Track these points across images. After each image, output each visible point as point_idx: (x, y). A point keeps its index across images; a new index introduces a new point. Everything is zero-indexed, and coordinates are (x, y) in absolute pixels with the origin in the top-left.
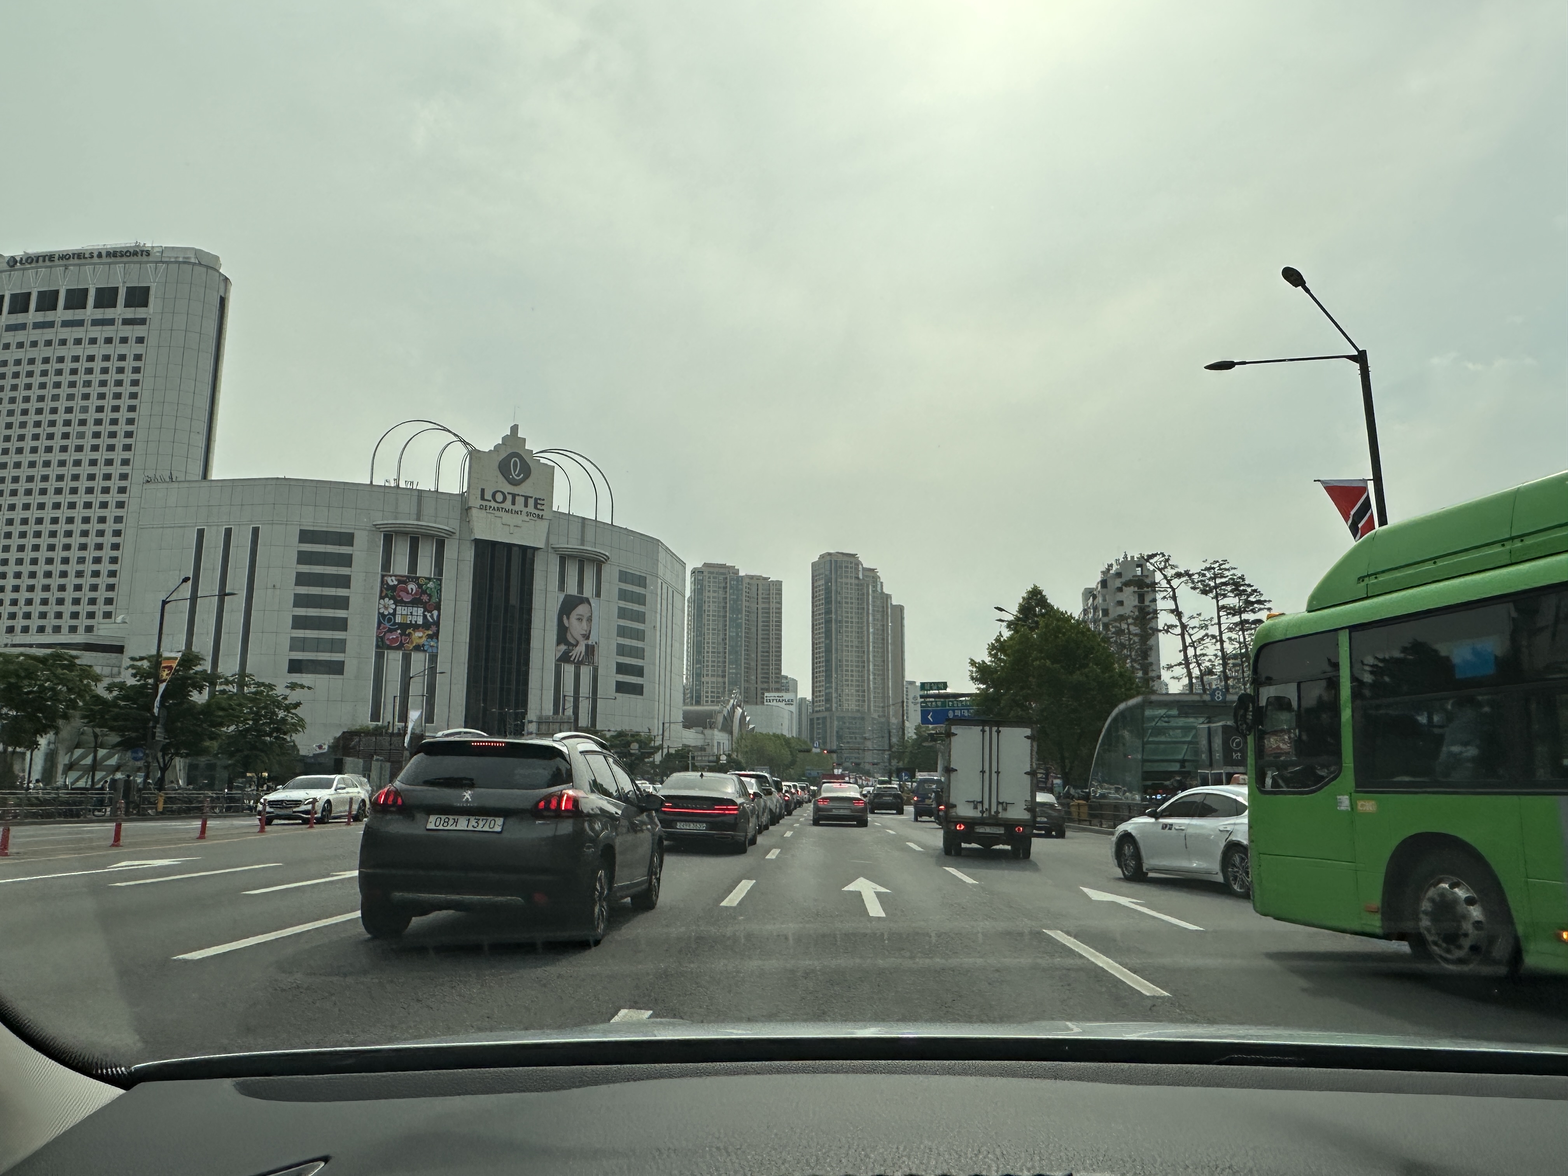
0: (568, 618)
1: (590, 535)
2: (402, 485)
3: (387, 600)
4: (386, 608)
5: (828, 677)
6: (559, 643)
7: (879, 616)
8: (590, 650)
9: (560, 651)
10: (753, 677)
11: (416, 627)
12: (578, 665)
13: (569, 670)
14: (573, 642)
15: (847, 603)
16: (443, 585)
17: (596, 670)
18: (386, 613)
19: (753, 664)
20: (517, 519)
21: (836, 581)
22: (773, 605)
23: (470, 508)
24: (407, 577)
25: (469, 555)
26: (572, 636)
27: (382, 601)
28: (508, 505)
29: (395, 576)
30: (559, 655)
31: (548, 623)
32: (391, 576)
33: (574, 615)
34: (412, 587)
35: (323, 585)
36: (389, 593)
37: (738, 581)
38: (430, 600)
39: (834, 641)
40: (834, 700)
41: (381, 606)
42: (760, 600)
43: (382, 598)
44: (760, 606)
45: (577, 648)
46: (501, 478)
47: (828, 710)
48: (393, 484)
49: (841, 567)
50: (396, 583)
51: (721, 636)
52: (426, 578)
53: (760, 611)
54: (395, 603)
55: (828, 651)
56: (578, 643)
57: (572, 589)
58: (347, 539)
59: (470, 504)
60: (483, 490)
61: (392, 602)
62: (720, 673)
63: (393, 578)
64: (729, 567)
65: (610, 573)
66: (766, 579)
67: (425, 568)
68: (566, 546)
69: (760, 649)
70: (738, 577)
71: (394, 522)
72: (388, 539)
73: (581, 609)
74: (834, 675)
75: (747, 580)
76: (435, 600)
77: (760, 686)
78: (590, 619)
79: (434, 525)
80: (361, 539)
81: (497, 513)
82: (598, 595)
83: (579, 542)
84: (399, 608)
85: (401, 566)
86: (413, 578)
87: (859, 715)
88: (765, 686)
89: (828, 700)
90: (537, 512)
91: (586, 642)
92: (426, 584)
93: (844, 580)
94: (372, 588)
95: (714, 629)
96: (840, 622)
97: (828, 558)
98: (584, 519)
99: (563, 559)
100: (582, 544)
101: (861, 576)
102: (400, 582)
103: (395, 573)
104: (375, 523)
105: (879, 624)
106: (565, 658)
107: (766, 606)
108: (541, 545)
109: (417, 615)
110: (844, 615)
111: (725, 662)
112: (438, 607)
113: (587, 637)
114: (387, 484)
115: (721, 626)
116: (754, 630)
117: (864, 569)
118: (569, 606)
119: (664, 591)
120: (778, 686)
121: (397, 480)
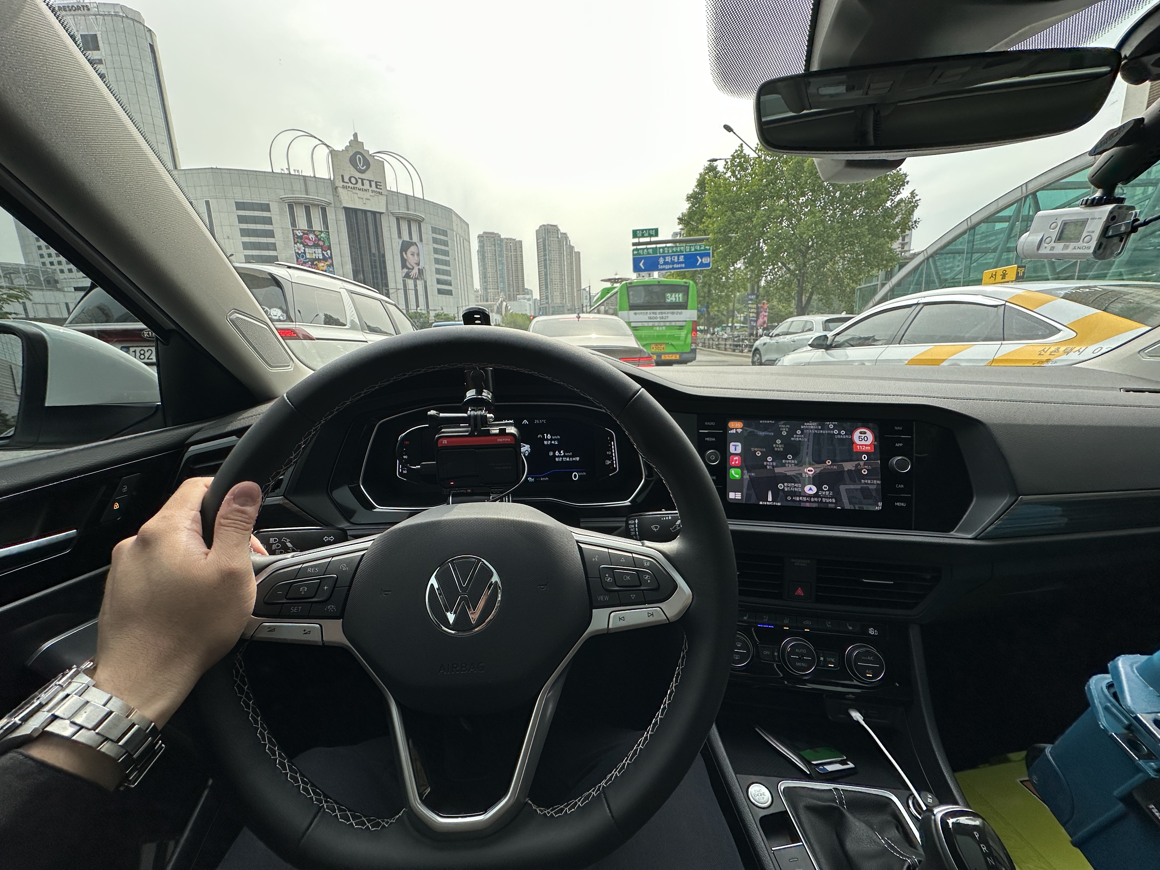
0: (406, 254)
1: (412, 205)
2: (292, 172)
3: (298, 244)
4: (299, 249)
5: (547, 287)
6: (403, 268)
7: (569, 257)
8: (421, 272)
9: (404, 273)
10: (512, 289)
11: (319, 260)
12: (415, 280)
13: (410, 283)
14: (410, 267)
15: (553, 251)
16: (330, 235)
17: (425, 282)
18: (300, 252)
19: (511, 283)
20: (367, 195)
21: (548, 240)
22: (519, 253)
23: (337, 188)
24: (308, 231)
25: (342, 216)
26: (409, 263)
27: (295, 245)
28: (359, 185)
29: (300, 230)
30: (404, 275)
31: (395, 257)
32: (298, 230)
33: (409, 253)
34: (311, 236)
35: (258, 236)
36: (299, 241)
37: (501, 241)
38: (324, 244)
39: (548, 269)
40: (550, 299)
41: (296, 248)
42: (512, 251)
43: (295, 243)
44: (513, 253)
45: (414, 271)
46: (352, 168)
47: (547, 303)
48: (286, 172)
49: (550, 232)
50: (302, 234)
51: (495, 269)
52: (319, 231)
53: (513, 256)
54: (304, 246)
55: (546, 275)
56: (413, 267)
57: (406, 237)
58: (266, 208)
59: (337, 185)
60: (342, 176)
61: (301, 245)
62: (496, 287)
63: (299, 231)
64: (496, 234)
65: (426, 228)
66: (514, 240)
67: (317, 226)
68: (398, 211)
69: (514, 275)
70: (501, 239)
71: (292, 196)
72: (291, 207)
73: (413, 249)
74: (549, 287)
75: (505, 241)
76: (327, 244)
77: (515, 293)
78: (418, 255)
79: (317, 198)
80: (274, 206)
81: (354, 191)
82: (421, 240)
83: (406, 209)
84: (306, 249)
85: (302, 224)
86: (311, 231)
87: (561, 305)
88: (518, 293)
89: (547, 298)
90: (378, 190)
91: (418, 267)
92: (320, 235)
93: (552, 239)
94: (288, 237)
95: (491, 266)
96: (551, 260)
97: (543, 228)
98: (406, 195)
99: (398, 219)
100: (408, 210)
101: (560, 237)
102: (304, 234)
103: (300, 228)
104: (281, 197)
105: (569, 261)
106: (407, 276)
107: (515, 253)
108: (383, 210)
109: (318, 253)
110: (553, 256)
111: (497, 282)
112: (329, 248)
113: (418, 264)
114: (283, 172)
115: (494, 264)
116: (510, 266)
117: (561, 233)
118: (405, 247)
119: (458, 238)
120: (524, 293)
121: (288, 169)
